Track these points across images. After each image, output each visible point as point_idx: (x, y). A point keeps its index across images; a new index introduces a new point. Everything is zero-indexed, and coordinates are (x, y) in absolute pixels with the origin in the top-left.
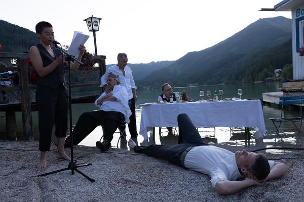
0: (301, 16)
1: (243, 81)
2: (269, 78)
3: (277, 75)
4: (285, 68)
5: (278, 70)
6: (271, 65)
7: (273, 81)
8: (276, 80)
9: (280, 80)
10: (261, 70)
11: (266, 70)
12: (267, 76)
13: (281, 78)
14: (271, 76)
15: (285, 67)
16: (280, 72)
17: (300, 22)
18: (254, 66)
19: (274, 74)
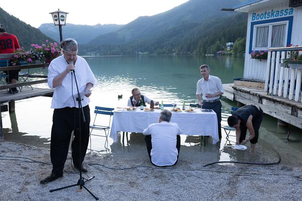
0: (256, 20)
1: (195, 52)
2: (220, 52)
3: (228, 49)
4: (237, 43)
5: (229, 44)
6: (223, 38)
7: (224, 54)
8: (227, 54)
9: (231, 54)
10: (213, 42)
11: (218, 42)
12: (219, 49)
13: (232, 51)
14: (223, 50)
15: (237, 41)
16: (231, 46)
17: (255, 26)
18: (207, 37)
19: (226, 47)
